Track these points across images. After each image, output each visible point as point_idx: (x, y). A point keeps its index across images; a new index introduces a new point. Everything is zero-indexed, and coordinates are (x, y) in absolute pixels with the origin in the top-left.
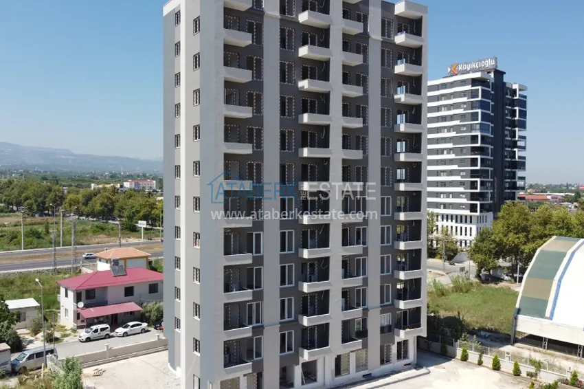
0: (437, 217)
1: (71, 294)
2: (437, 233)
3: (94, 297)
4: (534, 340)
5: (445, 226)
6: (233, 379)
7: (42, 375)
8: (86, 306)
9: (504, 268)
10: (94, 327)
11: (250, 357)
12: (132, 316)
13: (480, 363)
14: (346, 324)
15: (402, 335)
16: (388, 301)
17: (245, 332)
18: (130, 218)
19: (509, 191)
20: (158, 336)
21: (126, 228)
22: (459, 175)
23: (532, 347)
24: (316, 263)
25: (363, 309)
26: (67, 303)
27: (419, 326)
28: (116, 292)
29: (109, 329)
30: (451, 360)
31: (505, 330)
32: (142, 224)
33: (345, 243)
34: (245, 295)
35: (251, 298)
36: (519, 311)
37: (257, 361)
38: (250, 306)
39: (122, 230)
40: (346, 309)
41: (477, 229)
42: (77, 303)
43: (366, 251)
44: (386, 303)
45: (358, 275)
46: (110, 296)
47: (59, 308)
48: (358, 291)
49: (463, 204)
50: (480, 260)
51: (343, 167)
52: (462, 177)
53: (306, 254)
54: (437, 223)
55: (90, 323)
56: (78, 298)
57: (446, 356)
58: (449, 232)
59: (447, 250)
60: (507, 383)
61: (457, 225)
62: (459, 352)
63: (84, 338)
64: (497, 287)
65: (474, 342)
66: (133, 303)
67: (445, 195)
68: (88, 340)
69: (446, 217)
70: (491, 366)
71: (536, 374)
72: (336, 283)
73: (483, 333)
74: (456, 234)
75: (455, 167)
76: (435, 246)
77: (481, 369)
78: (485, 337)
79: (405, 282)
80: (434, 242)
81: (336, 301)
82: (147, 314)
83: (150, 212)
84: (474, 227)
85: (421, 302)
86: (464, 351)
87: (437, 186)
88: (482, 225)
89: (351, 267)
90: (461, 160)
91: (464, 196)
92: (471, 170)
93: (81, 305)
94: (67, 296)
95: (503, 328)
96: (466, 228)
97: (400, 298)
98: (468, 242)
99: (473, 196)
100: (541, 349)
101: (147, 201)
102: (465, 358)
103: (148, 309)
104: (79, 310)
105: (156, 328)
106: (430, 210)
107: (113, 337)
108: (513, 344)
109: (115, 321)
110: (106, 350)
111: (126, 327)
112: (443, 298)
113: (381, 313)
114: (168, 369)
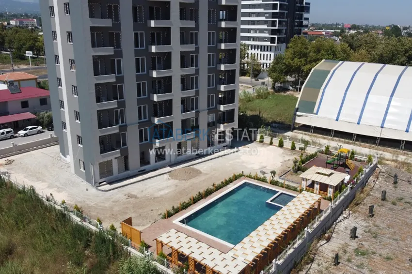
0: (248, 47)
2: (248, 58)
4: (306, 128)
5: (253, 53)
6: (108, 161)
9: (290, 81)
10: (1, 131)
11: (118, 146)
12: (29, 122)
13: (271, 143)
14: (184, 122)
15: (222, 128)
16: (212, 105)
17: (114, 130)
18: (19, 49)
19: (297, 28)
20: (51, 135)
21: (17, 57)
22: (264, 16)
23: (303, 132)
24: (162, 80)
25: (196, 112)
28: (15, 105)
29: (13, 131)
30: (253, 142)
32: (29, 54)
33: (182, 66)
34: (112, 104)
35: (116, 106)
36: (297, 110)
37: (124, 148)
38: (117, 112)
39: (13, 58)
40: (184, 112)
41: (275, 55)
43: (197, 72)
44: (211, 107)
45: (192, 88)
46: (10, 107)
48: (193, 99)
49: (266, 38)
50: (275, 77)
51: (180, 9)
52: (266, 18)
53: (155, 74)
54: (248, 51)
58: (256, 58)
59: (254, 70)
60: (287, 155)
61: (261, 52)
62: (258, 138)
64: (285, 94)
65: (268, 130)
66: (29, 113)
67: (254, 31)
69: (254, 47)
70: (278, 145)
71: (305, 148)
72: (177, 94)
73: (274, 125)
74: (261, 59)
75: (262, 10)
76: (246, 67)
77: (271, 146)
78: (275, 127)
79: (224, 92)
80: (246, 65)
81: (177, 106)
82: (41, 120)
83: (34, 45)
84: (272, 54)
85: (235, 105)
86: (262, 136)
87: (249, 24)
88: (278, 53)
89: (187, 83)
90: (266, 4)
91: (267, 32)
92: (273, 13)
95: (287, 121)
96: (267, 55)
97: (221, 104)
98: (268, 64)
99: (273, 32)
100: (309, 133)
101: (31, 36)
102: (262, 141)
103: (41, 116)
105: (48, 130)
106: (244, 42)
107: (16, 137)
108: (292, 131)
109: (17, 126)
110: (12, 146)
111: (26, 130)
112: (250, 102)
113: (208, 114)
114: (61, 158)
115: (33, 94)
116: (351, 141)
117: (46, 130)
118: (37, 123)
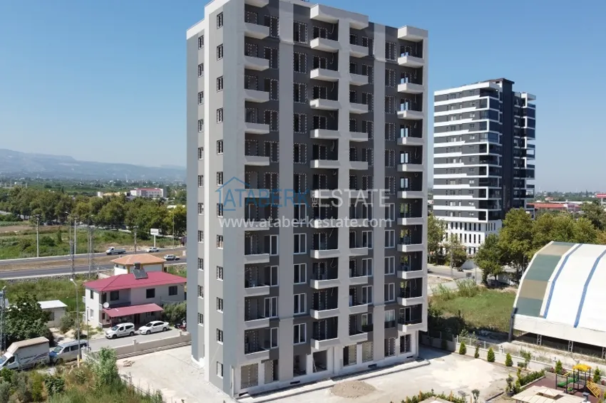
0: (447, 225)
1: (96, 295)
2: (447, 240)
3: (118, 299)
5: (454, 233)
6: (252, 365)
7: (78, 365)
8: (111, 307)
9: (509, 273)
10: (120, 326)
11: (267, 346)
12: (153, 316)
13: (476, 356)
14: (353, 319)
15: (405, 329)
16: (392, 298)
17: (262, 323)
18: (142, 226)
19: (518, 199)
20: (180, 333)
23: (527, 344)
24: (326, 263)
25: (369, 306)
26: (93, 304)
27: (420, 321)
28: (138, 294)
29: (133, 327)
30: (450, 354)
31: (504, 329)
32: (155, 232)
33: (352, 245)
35: (268, 293)
36: (516, 311)
37: (274, 349)
38: (268, 301)
39: (137, 236)
40: (353, 305)
41: (486, 236)
42: (103, 304)
43: (371, 253)
44: (390, 301)
45: (364, 274)
46: (133, 297)
47: (84, 310)
48: (365, 289)
49: (471, 212)
50: (485, 266)
51: (350, 177)
52: (471, 185)
53: (317, 255)
54: (446, 231)
55: (114, 322)
56: (103, 300)
57: (446, 350)
58: (459, 240)
59: (455, 256)
60: (499, 372)
61: (466, 232)
62: (458, 347)
63: (111, 335)
64: (502, 291)
65: (472, 338)
66: (154, 304)
67: (454, 203)
68: (115, 337)
69: (456, 225)
70: (486, 358)
71: (526, 364)
72: (344, 282)
73: (483, 332)
74: (466, 241)
76: (444, 252)
77: (476, 360)
78: (485, 336)
79: (409, 281)
80: (444, 249)
81: (344, 297)
82: (168, 314)
83: (161, 220)
84: (483, 235)
85: (422, 300)
86: (463, 345)
87: (446, 195)
88: (489, 232)
89: (357, 267)
90: (470, 168)
91: (473, 204)
92: (480, 179)
93: (107, 305)
94: (92, 297)
96: (475, 235)
97: (402, 296)
98: (477, 249)
100: (535, 345)
101: (158, 209)
102: (463, 352)
103: (168, 309)
104: (105, 310)
105: (176, 327)
106: (440, 218)
107: (137, 334)
108: (510, 341)
109: (139, 320)
110: (133, 344)
111: (149, 325)
112: (449, 301)
113: (385, 310)
114: (192, 361)
115: (160, 281)
116: (600, 359)
117: (173, 328)
118: (163, 317)
